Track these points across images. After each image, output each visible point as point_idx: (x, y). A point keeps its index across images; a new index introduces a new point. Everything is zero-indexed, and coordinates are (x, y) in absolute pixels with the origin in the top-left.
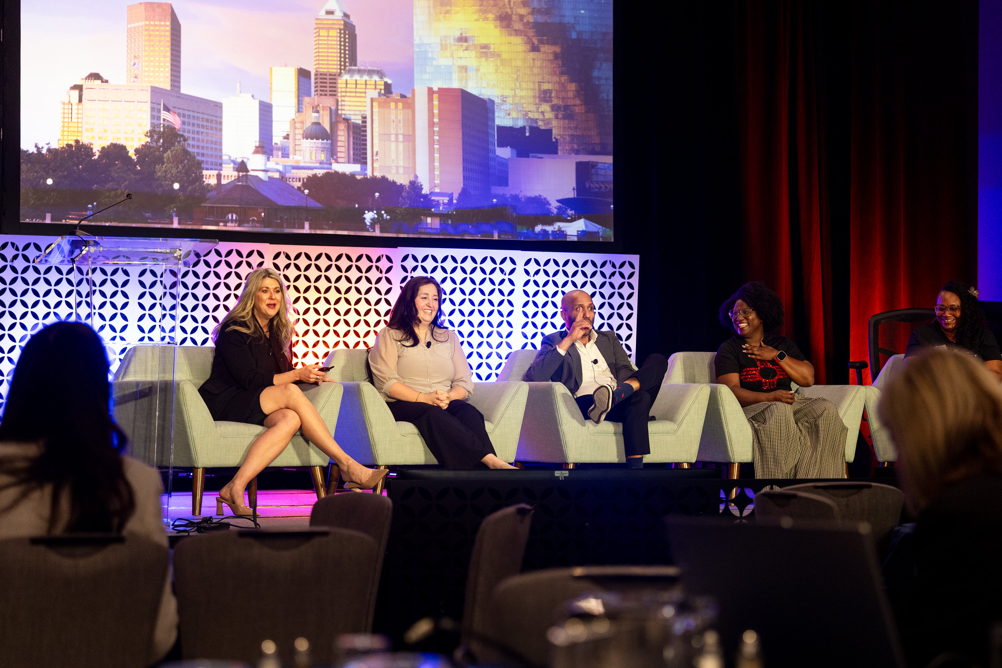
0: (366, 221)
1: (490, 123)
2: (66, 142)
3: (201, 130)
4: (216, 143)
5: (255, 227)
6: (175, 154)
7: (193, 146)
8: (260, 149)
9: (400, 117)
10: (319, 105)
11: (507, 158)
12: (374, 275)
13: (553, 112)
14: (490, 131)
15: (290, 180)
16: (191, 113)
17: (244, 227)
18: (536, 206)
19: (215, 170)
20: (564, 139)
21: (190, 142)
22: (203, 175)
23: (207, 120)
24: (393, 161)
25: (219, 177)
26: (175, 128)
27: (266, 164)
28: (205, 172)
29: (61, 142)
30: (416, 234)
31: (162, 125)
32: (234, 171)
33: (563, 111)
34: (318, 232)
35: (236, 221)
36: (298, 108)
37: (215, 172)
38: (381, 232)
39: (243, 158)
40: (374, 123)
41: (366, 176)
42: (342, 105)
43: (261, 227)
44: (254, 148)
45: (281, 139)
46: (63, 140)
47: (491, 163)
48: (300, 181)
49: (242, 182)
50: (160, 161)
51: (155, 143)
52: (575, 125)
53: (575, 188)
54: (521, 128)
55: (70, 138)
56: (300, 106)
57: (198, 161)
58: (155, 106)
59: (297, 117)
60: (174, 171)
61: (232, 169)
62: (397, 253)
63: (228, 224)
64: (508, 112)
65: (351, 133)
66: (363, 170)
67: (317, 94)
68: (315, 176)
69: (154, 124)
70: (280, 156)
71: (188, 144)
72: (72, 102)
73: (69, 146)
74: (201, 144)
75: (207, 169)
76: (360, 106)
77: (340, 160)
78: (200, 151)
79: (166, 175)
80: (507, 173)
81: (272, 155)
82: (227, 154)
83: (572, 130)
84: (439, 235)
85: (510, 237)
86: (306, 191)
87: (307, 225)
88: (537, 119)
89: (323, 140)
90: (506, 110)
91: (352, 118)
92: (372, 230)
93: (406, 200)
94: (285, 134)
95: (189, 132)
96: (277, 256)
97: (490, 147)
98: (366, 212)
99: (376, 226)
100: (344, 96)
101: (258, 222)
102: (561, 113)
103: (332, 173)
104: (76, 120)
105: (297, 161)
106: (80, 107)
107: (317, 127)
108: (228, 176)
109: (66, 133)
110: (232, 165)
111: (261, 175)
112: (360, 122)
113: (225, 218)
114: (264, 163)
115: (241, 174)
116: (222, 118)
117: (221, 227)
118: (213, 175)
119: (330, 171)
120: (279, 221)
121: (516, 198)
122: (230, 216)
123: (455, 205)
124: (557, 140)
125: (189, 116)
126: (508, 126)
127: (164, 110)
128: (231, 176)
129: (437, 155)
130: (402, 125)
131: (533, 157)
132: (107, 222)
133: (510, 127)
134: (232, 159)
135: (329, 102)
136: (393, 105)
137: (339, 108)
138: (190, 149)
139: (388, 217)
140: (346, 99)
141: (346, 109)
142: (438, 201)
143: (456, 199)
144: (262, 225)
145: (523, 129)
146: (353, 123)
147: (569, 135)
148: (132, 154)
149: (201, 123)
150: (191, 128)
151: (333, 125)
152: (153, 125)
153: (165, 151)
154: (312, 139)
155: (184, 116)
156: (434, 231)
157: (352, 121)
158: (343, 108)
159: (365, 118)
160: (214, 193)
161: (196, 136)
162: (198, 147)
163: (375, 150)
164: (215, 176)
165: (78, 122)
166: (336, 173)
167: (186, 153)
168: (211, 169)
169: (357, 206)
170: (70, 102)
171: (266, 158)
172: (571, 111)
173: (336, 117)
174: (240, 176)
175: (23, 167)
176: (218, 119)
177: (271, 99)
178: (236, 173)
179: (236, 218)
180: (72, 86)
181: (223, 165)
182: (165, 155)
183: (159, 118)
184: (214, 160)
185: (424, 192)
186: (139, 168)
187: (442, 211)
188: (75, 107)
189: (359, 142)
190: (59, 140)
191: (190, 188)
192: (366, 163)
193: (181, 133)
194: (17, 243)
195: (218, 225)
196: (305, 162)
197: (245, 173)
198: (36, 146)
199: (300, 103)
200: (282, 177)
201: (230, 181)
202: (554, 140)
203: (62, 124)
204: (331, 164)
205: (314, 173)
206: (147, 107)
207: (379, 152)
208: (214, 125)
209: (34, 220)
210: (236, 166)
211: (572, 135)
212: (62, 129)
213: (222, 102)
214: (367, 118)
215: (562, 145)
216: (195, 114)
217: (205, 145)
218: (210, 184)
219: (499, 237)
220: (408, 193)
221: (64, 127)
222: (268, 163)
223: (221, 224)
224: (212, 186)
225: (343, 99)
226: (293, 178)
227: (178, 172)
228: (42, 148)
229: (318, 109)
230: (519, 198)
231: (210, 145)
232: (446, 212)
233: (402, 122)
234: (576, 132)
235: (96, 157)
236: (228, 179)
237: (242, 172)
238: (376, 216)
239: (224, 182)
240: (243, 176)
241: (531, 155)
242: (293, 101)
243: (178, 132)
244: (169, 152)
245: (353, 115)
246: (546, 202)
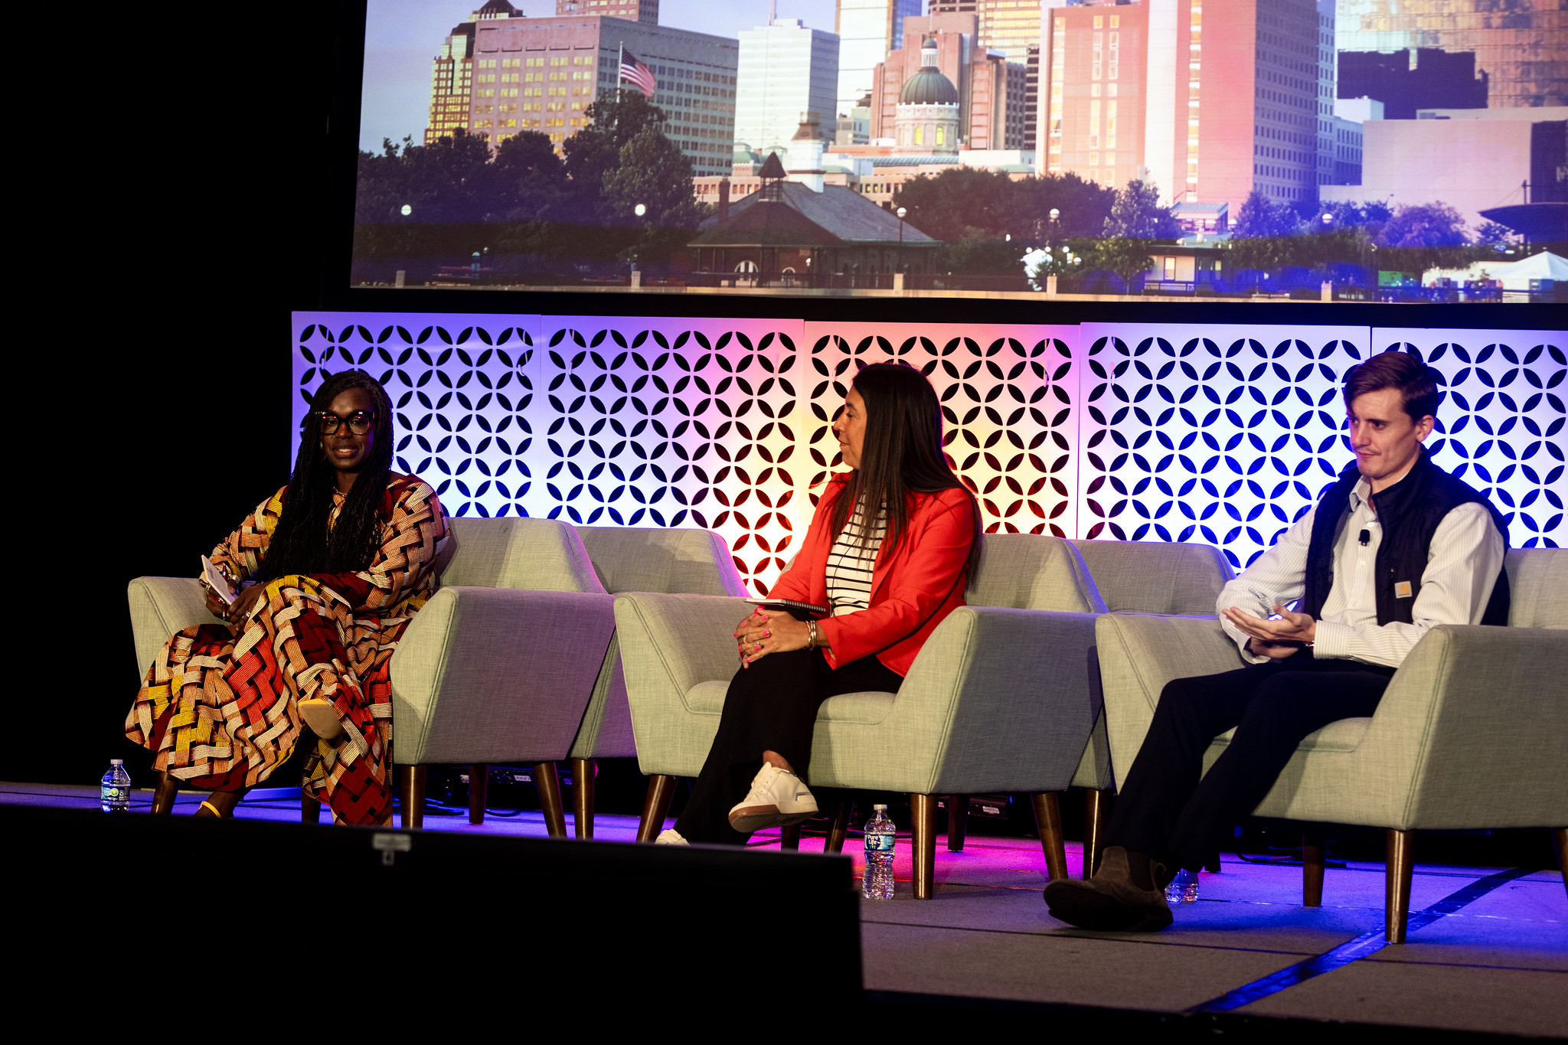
0: (1027, 269)
1: (1322, 46)
2: (439, 134)
3: (693, 96)
4: (722, 121)
5: (792, 287)
6: (642, 146)
7: (677, 130)
8: (809, 129)
9: (1114, 47)
10: (936, 32)
11: (1361, 122)
12: (1028, 383)
13: (1479, 14)
14: (1322, 64)
15: (869, 189)
16: (676, 65)
17: (769, 287)
18: (1427, 226)
19: (718, 174)
20: (1503, 72)
21: (672, 122)
22: (693, 187)
23: (707, 77)
24: (1094, 139)
25: (724, 188)
26: (643, 96)
27: (819, 159)
28: (697, 180)
29: (430, 134)
30: (1140, 294)
31: (618, 92)
32: (754, 175)
33: (1504, 10)
34: (923, 294)
35: (753, 276)
36: (893, 41)
37: (717, 180)
38: (1060, 290)
39: (774, 148)
40: (1055, 62)
41: (1031, 175)
42: (987, 28)
43: (803, 287)
44: (798, 127)
45: (854, 105)
46: (435, 130)
47: (1322, 134)
48: (888, 190)
49: (771, 196)
50: (611, 160)
51: (604, 127)
52: (1533, 41)
53: (1528, 183)
54: (1397, 53)
55: (447, 125)
56: (898, 36)
57: (686, 157)
58: (608, 55)
59: (888, 60)
60: (637, 181)
61: (751, 173)
62: (1080, 336)
63: (738, 283)
64: (1368, 20)
65: (1003, 86)
66: (1026, 161)
67: (935, 9)
68: (921, 178)
69: (604, 89)
70: (850, 142)
71: (667, 125)
72: (454, 58)
73: (444, 140)
74: (692, 125)
75: (702, 174)
76: (1025, 28)
77: (975, 143)
78: (691, 138)
79: (622, 188)
80: (1359, 154)
81: (834, 140)
82: (742, 141)
83: (1524, 51)
84: (1191, 294)
85: (1361, 297)
86: (902, 211)
87: (899, 279)
88: (1437, 32)
89: (942, 102)
90: (1363, 16)
91: (1007, 54)
92: (1040, 288)
93: (1120, 221)
94: (862, 96)
95: (670, 102)
96: (821, 345)
97: (1322, 99)
98: (1029, 250)
99: (1049, 278)
100: (992, 10)
101: (797, 277)
102: (1500, 14)
103: (958, 171)
104: (459, 92)
105: (885, 151)
106: (469, 66)
107: (932, 77)
108: (742, 186)
109: (440, 117)
110: (752, 163)
111: (813, 183)
112: (1023, 61)
113: (733, 271)
114: (816, 157)
115: (768, 180)
116: (736, 69)
117: (724, 289)
118: (714, 186)
119: (955, 167)
120: (841, 274)
121: (1378, 212)
122: (742, 265)
123: (1233, 230)
124: (1485, 76)
125: (672, 71)
126: (1366, 51)
127: (623, 62)
128: (749, 186)
129: (1194, 124)
130: (1116, 61)
131: (1424, 116)
132: (507, 285)
133: (1370, 53)
134: (752, 151)
135: (958, 22)
136: (1098, 22)
137: (981, 34)
138: (671, 136)
139: (1078, 260)
140: (997, 15)
141: (994, 36)
142: (1192, 223)
143: (1235, 217)
144: (807, 284)
145: (1404, 54)
146: (1009, 64)
147: (1516, 62)
148: (558, 150)
149: (694, 82)
150: (674, 94)
151: (964, 72)
152: (601, 92)
153: (622, 141)
154: (930, 102)
155: (662, 70)
156: (1182, 288)
157: (1007, 60)
158: (989, 33)
159: (1037, 52)
160: (713, 221)
161: (683, 109)
162: (686, 130)
163: (1056, 116)
164: (717, 187)
165: (463, 95)
166: (967, 171)
167: (662, 143)
168: (710, 174)
169: (1008, 238)
170: (450, 57)
171: (821, 146)
172: (1526, 9)
173: (970, 54)
174: (767, 184)
175: (362, 185)
176: (729, 74)
177: (837, 27)
178: (758, 180)
179: (754, 268)
180: (456, 26)
181: (734, 165)
182: (622, 150)
183: (613, 78)
184: (716, 155)
185: (1160, 204)
186: (571, 178)
187: (1202, 243)
188: (459, 66)
189: (1020, 103)
190: (427, 130)
191: (667, 212)
192: (1032, 147)
193: (655, 105)
194: (330, 328)
195: (719, 285)
196: (901, 151)
197: (776, 179)
198: (386, 144)
199: (895, 29)
200: (853, 184)
201: (746, 195)
202: (1478, 76)
203: (434, 101)
204: (956, 153)
205: (920, 173)
206: (590, 59)
207: (1062, 124)
208: (720, 86)
209: (375, 283)
210: (758, 165)
211: (1524, 63)
212: (434, 110)
213: (738, 38)
214: (1040, 51)
215: (1499, 87)
216: (684, 66)
217: (700, 126)
218: (706, 203)
219: (1335, 296)
220: (1125, 205)
221: (436, 105)
222: (825, 155)
223: (724, 283)
224: (710, 206)
225: (989, 15)
226: (875, 185)
227: (644, 183)
228: (397, 147)
229: (935, 40)
230: (1386, 211)
231: (709, 126)
232: (1210, 246)
233: (1117, 55)
234: (1536, 54)
235: (492, 160)
236: (742, 192)
237: (772, 176)
238: (1050, 259)
239: (733, 198)
240: (772, 184)
241: (1419, 112)
242: (881, 24)
243: (650, 103)
244: (630, 142)
245: (1010, 47)
246: (1453, 217)
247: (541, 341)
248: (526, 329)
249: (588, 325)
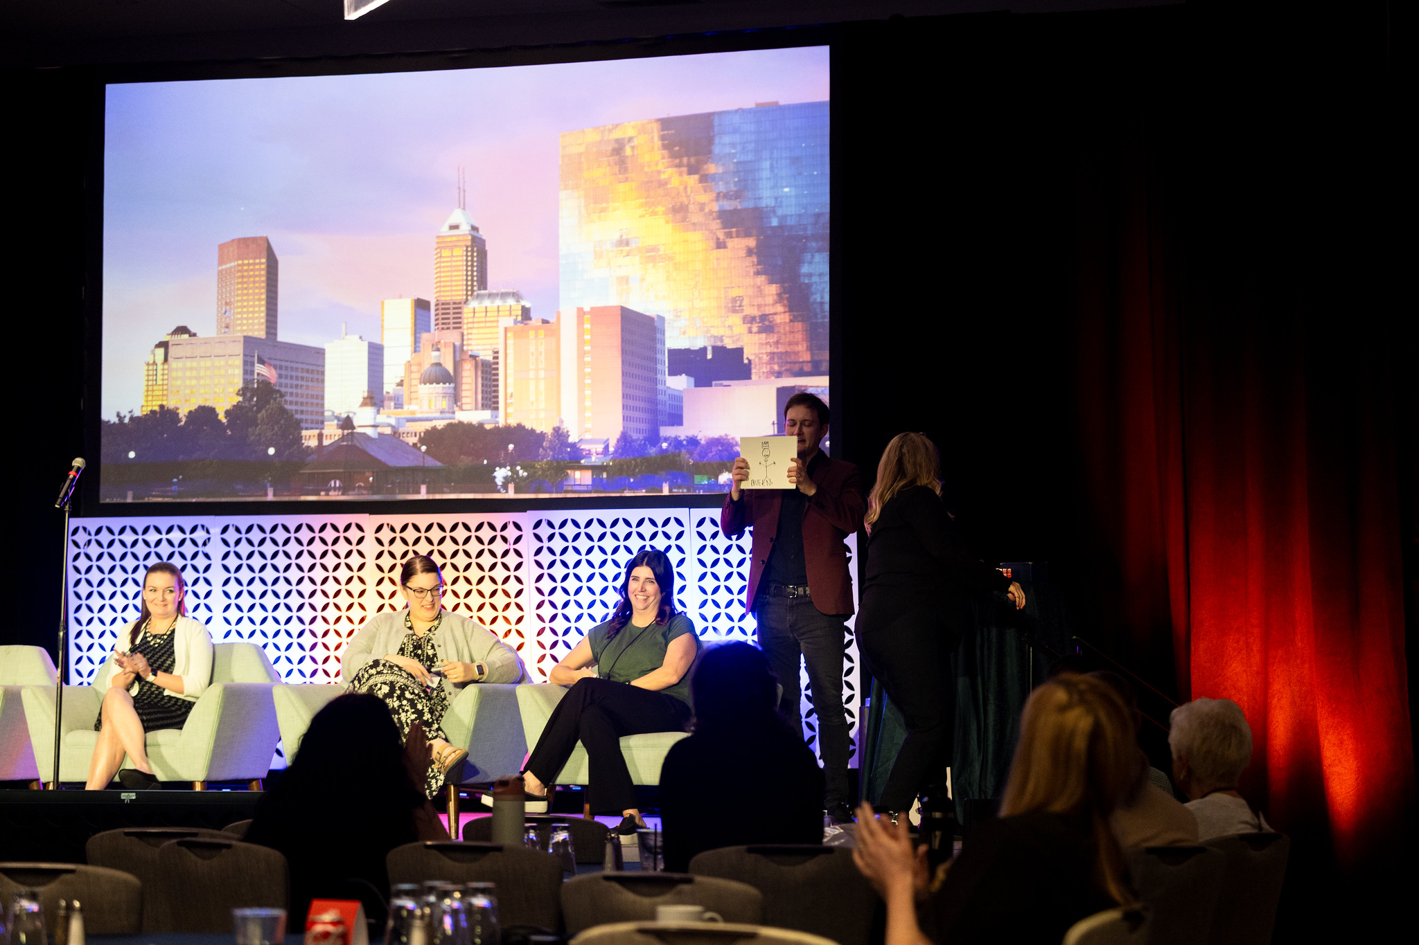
0: (497, 480)
1: (659, 346)
2: (150, 409)
3: (300, 383)
4: (317, 397)
5: (362, 494)
6: (271, 413)
7: (291, 403)
8: (368, 401)
9: (542, 348)
10: (439, 342)
11: (681, 389)
12: (499, 547)
13: (745, 325)
14: (659, 356)
15: (404, 435)
16: (288, 364)
17: (349, 495)
18: (720, 448)
19: (316, 429)
20: (760, 358)
21: (288, 398)
22: (302, 437)
23: (307, 371)
24: (532, 403)
25: (320, 436)
26: (270, 383)
27: (375, 418)
28: (304, 433)
29: (144, 409)
30: (561, 493)
31: (256, 381)
32: (337, 428)
33: (759, 323)
34: (438, 497)
35: (339, 489)
36: (415, 348)
37: (316, 432)
38: (516, 492)
39: (348, 412)
40: (508, 358)
41: (497, 425)
42: (468, 339)
43: (368, 494)
44: (362, 400)
45: (394, 386)
46: (147, 406)
47: (660, 397)
48: (416, 436)
49: (347, 441)
50: (254, 422)
51: (247, 402)
52: (775, 340)
53: (776, 422)
54: (701, 349)
55: (154, 403)
56: (417, 344)
57: (297, 419)
58: (249, 359)
59: (413, 359)
60: (269, 434)
61: (335, 427)
62: (527, 519)
63: (330, 493)
64: (684, 330)
65: (479, 373)
66: (494, 417)
67: (438, 328)
68: (434, 428)
69: (247, 379)
70: (393, 407)
71: (285, 400)
72: (157, 362)
73: (152, 412)
74: (300, 400)
75: (307, 429)
76: (490, 339)
77: (465, 407)
78: (299, 408)
79: (260, 439)
80: (681, 408)
81: (383, 407)
82: (330, 409)
83: (771, 346)
84: (590, 492)
85: (685, 491)
86: (424, 448)
87: (423, 488)
88: (722, 336)
89: (444, 383)
90: (681, 328)
91: (481, 354)
92: (505, 491)
93: (548, 450)
94: (398, 380)
95: (286, 386)
96: (379, 529)
97: (659, 377)
98: (497, 469)
99: (510, 485)
100: (471, 328)
101: (365, 488)
102: (757, 325)
103: (455, 424)
104: (160, 382)
105: (413, 412)
106: (166, 367)
107: (438, 368)
108: (331, 436)
109: (150, 398)
110: (336, 422)
111: (370, 432)
112: (490, 358)
113: (326, 486)
114: (373, 417)
115: (346, 432)
116: (324, 366)
117: (323, 497)
118: (314, 436)
119: (453, 421)
120: (390, 486)
121: (693, 441)
122: (333, 483)
123: (612, 454)
124: (750, 361)
125: (286, 368)
126: (683, 348)
127: (258, 363)
128: (335, 435)
129: (588, 393)
130: (543, 357)
131: (716, 385)
132: (194, 497)
133: (686, 350)
134: (336, 415)
135: (452, 337)
136: (532, 334)
137: (465, 343)
138: (288, 407)
139: (525, 474)
140: (474, 331)
141: (473, 343)
142: (589, 450)
143: (613, 447)
144: (370, 492)
145: (704, 350)
146: (482, 360)
147: (766, 353)
148: (222, 417)
149: (300, 374)
150: (289, 381)
151: (457, 365)
152: (245, 381)
153: (259, 411)
154: (438, 383)
155: (281, 368)
156: (585, 488)
157: (481, 358)
158: (470, 342)
159: (497, 352)
160: (314, 457)
161: (294, 391)
162: (297, 403)
163: (510, 391)
164: (316, 437)
165: (163, 385)
166: (461, 423)
167: (283, 411)
168: (312, 428)
169: (485, 462)
170: (154, 362)
171: (376, 411)
172: (771, 322)
173: (459, 353)
174: (345, 434)
175: (104, 440)
176: (320, 369)
177: (382, 340)
178: (340, 432)
179: (340, 485)
180: (157, 343)
181: (326, 423)
182: (259, 415)
183: (252, 372)
184: (314, 417)
185: (571, 440)
186: (230, 433)
187: (595, 462)
188: (160, 367)
189: (489, 383)
190: (142, 406)
191: (287, 452)
192: (497, 409)
193: (277, 388)
194: (89, 528)
195: (319, 494)
196: (422, 413)
197: (350, 431)
198: (118, 415)
199: (416, 341)
200: (395, 433)
201: (333, 441)
202: (746, 361)
203: (146, 388)
204: (454, 413)
205: (433, 425)
206: (239, 361)
207: (513, 394)
208: (315, 376)
209: (115, 499)
210: (340, 423)
211: (771, 353)
212: (146, 394)
213: (325, 347)
214: (500, 352)
215: (758, 367)
216: (294, 365)
217: (304, 400)
218: (310, 447)
219: (670, 491)
220: (551, 441)
221: (147, 391)
222: (378, 416)
223: (323, 493)
224: (312, 449)
225: (470, 331)
226: (408, 433)
227: (273, 435)
228: (125, 417)
229: (439, 346)
230: (697, 441)
231: (310, 400)
232: (600, 464)
233: (543, 353)
234: (778, 348)
235: (182, 423)
236: (331, 439)
237: (348, 429)
238: (510, 474)
239: (326, 442)
240: (348, 434)
241: (714, 383)
242: (409, 339)
243: (274, 387)
244: (263, 411)
245: (483, 350)
246: (734, 443)
247: (216, 532)
248: (206, 525)
249: (243, 521)
